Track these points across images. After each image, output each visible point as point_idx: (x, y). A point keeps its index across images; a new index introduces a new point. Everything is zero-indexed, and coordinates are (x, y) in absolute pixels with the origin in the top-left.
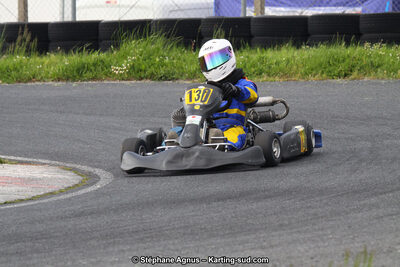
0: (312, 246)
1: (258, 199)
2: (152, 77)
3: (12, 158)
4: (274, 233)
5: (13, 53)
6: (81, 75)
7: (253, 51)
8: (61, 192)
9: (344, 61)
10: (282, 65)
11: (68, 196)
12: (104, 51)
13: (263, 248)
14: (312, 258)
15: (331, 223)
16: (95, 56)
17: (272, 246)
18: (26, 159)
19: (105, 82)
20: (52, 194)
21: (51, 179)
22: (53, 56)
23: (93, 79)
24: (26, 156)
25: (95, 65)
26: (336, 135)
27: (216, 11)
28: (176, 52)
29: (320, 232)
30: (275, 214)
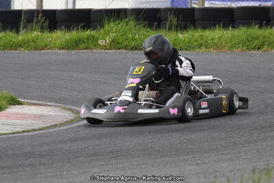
0: (232, 163)
1: (196, 132)
2: (126, 48)
3: (29, 101)
4: (206, 155)
5: (32, 29)
6: (78, 46)
7: (196, 31)
8: (62, 125)
9: (258, 38)
10: (216, 41)
11: (67, 127)
12: (93, 29)
13: (197, 164)
14: (231, 172)
15: (245, 148)
16: (88, 33)
17: (204, 164)
18: (38, 102)
19: (95, 51)
20: (55, 126)
21: (55, 116)
22: (59, 32)
23: (86, 48)
24: (39, 100)
25: (87, 39)
26: (251, 89)
27: (172, 4)
28: (143, 31)
29: (238, 155)
30: (207, 142)
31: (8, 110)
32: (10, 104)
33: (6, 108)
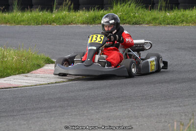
1: (179, 83)
2: (129, 23)
4: (186, 99)
5: (62, 10)
6: (95, 22)
7: (179, 11)
10: (194, 18)
12: (106, 10)
13: (180, 106)
16: (102, 12)
17: (184, 106)
22: (81, 12)
23: (100, 23)
25: (101, 16)
28: (141, 11)
30: (187, 90)
31: (44, 67)
32: (46, 63)
33: (43, 66)
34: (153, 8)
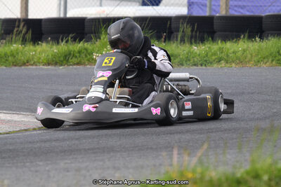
5: (11, 42)
6: (68, 61)
7: (215, 43)
10: (239, 54)
19: (88, 66)
22: (44, 44)
23: (78, 64)
25: (79, 52)
34: (169, 39)
